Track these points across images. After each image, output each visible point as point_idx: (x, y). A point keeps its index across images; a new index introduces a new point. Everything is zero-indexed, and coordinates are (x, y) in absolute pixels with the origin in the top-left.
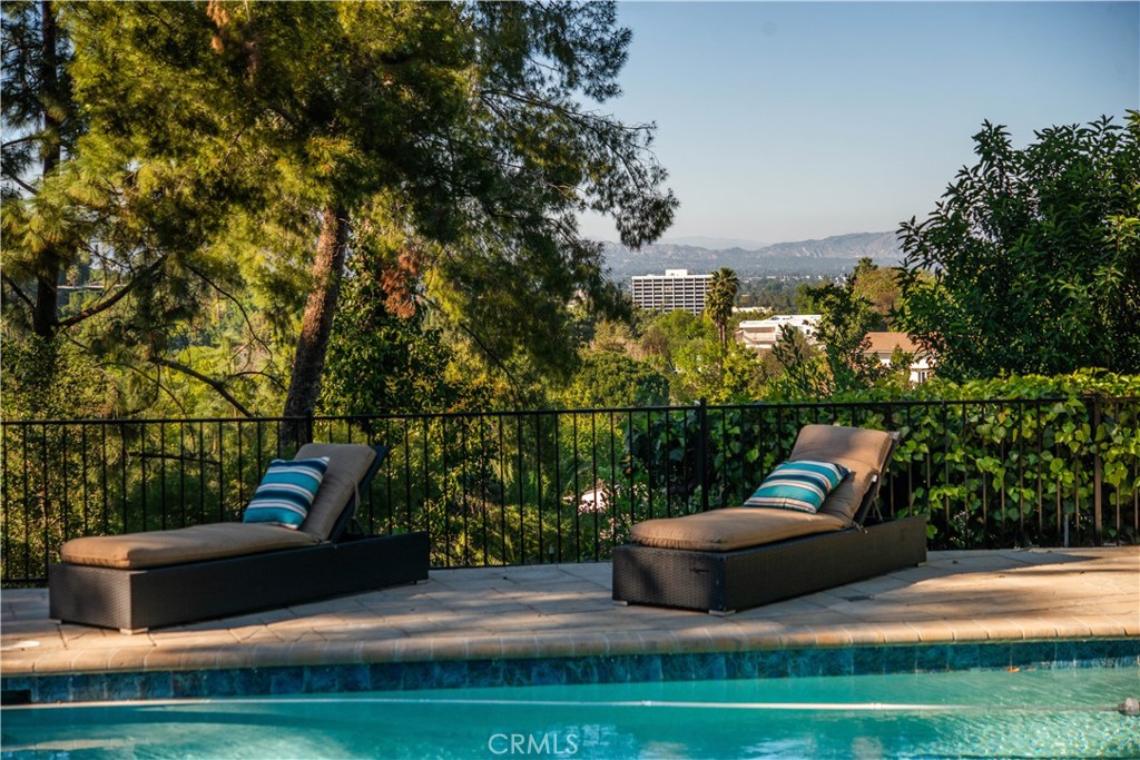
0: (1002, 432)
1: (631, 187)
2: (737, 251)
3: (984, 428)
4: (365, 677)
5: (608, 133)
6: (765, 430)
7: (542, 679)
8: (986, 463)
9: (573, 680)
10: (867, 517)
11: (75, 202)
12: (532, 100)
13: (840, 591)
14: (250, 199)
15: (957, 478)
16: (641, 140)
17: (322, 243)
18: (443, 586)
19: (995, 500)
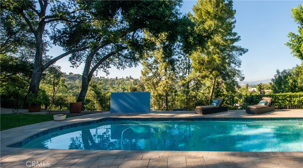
0: (281, 98)
1: (241, 76)
2: (248, 82)
3: (279, 98)
4: (224, 119)
5: (239, 71)
6: (258, 98)
7: (240, 120)
8: (280, 101)
9: (243, 120)
10: (269, 106)
11: (191, 77)
12: (232, 68)
13: (267, 113)
14: (208, 77)
15: (277, 103)
16: (242, 71)
17: (214, 81)
18: (229, 111)
19: (281, 105)
